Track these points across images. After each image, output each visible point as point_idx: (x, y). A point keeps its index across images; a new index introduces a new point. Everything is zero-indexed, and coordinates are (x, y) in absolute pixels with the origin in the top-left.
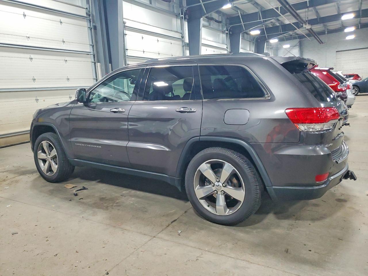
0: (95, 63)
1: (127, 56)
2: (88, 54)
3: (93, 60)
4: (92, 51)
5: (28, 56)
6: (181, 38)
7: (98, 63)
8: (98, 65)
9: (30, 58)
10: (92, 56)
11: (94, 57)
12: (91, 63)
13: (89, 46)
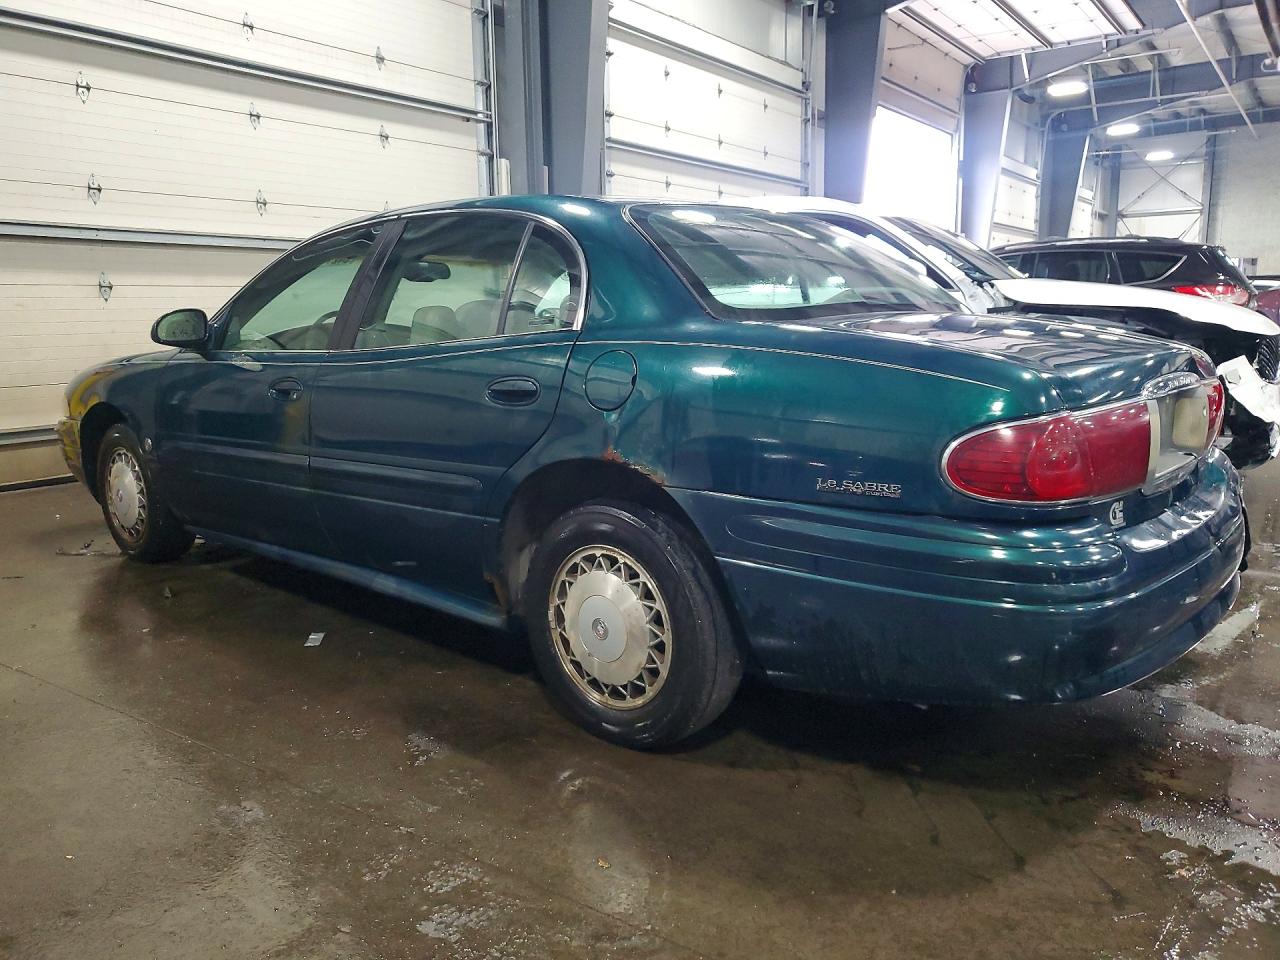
0: (491, 159)
1: (609, 140)
2: (468, 120)
3: (483, 146)
4: (480, 107)
5: (244, 103)
6: (800, 87)
7: (503, 160)
8: (503, 165)
9: (251, 115)
10: (482, 126)
11: (489, 134)
12: (475, 155)
13: (473, 84)
